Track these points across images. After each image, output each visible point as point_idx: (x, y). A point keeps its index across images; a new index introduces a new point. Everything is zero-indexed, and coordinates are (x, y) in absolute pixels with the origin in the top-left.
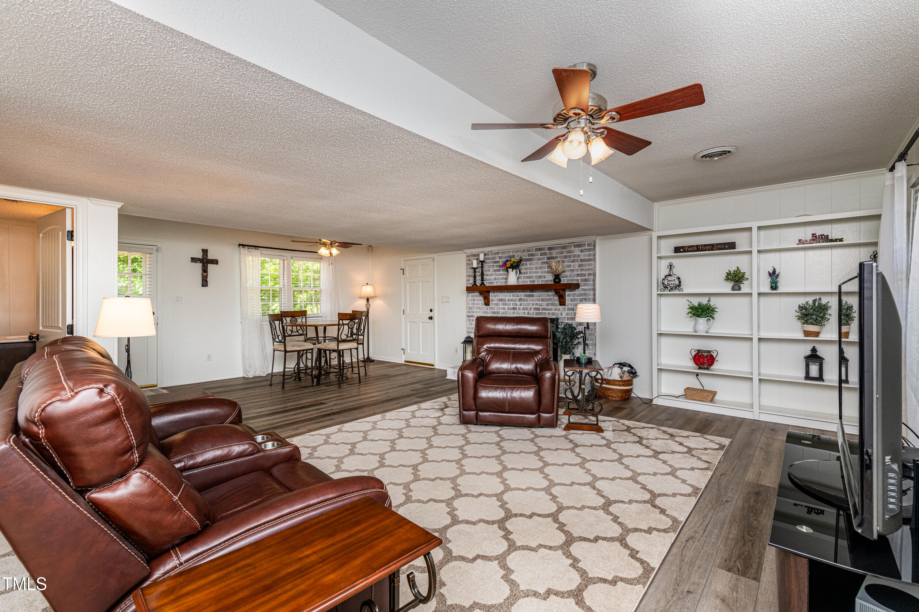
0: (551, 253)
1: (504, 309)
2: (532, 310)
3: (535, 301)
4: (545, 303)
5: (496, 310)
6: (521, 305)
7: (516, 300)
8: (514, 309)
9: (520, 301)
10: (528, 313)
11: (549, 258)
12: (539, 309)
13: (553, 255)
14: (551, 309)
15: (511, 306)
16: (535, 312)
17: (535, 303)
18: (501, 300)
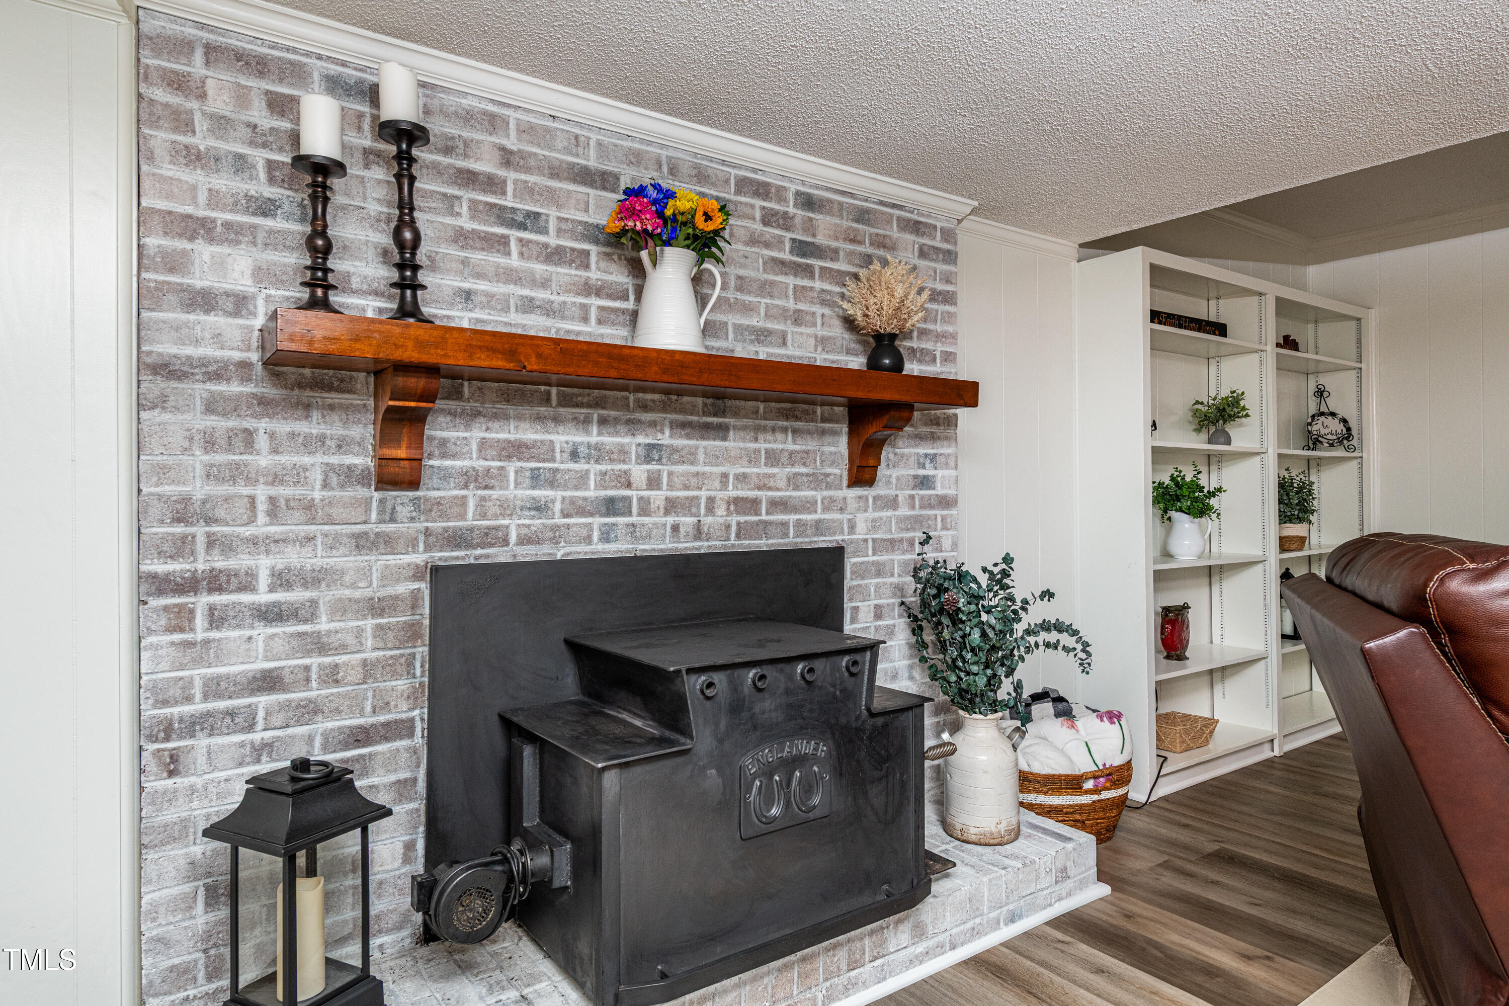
0: (809, 226)
1: (539, 508)
2: (721, 511)
3: (736, 460)
4: (781, 473)
5: (470, 520)
6: (653, 482)
7: (623, 453)
8: (611, 506)
9: (648, 459)
10: (698, 526)
11: (802, 248)
12: (754, 504)
13: (821, 240)
14: (809, 506)
15: (591, 493)
16: (734, 520)
17: (733, 471)
18: (516, 450)
